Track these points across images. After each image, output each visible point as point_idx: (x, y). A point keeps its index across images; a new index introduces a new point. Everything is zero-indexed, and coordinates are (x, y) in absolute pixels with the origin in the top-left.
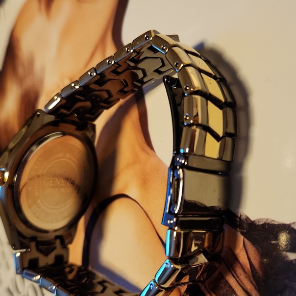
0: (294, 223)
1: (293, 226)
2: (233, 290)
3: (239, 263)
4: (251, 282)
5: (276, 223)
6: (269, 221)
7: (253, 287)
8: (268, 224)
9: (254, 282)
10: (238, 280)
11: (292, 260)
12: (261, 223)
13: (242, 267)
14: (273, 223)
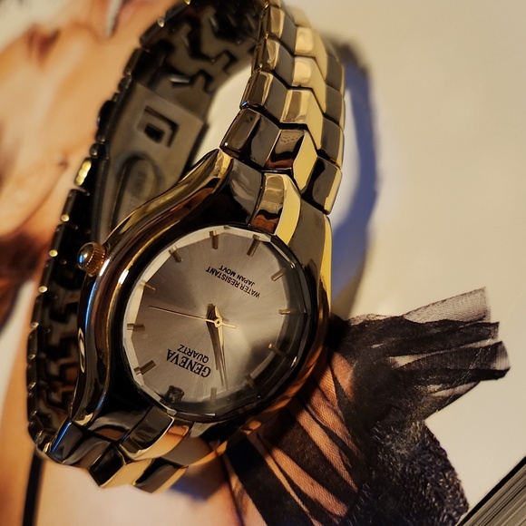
0: (408, 314)
1: (407, 317)
2: (305, 430)
3: (320, 389)
4: (336, 412)
5: (381, 318)
6: (371, 318)
7: (336, 420)
8: (370, 321)
9: (340, 412)
10: (314, 413)
11: (402, 367)
12: (357, 323)
13: (323, 393)
14: (378, 318)
